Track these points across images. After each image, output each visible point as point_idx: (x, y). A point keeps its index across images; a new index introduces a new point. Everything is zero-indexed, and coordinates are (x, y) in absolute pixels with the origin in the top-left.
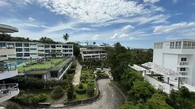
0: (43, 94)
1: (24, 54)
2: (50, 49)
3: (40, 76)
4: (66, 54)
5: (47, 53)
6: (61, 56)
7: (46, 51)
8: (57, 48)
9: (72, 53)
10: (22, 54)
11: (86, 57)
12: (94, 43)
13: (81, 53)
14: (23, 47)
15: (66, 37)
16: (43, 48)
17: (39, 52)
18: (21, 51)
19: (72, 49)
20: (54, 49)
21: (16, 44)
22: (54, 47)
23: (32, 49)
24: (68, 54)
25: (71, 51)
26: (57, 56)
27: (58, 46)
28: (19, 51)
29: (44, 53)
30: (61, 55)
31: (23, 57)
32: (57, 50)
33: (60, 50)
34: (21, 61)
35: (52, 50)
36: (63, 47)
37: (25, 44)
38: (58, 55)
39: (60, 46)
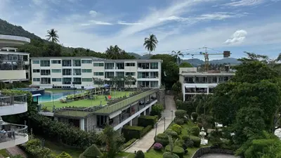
0: (67, 154)
1: (73, 81)
2: (115, 70)
3: (76, 122)
4: (144, 82)
5: (108, 79)
6: (132, 86)
7: (108, 75)
8: (127, 69)
9: (158, 79)
10: (70, 79)
11: (192, 90)
12: (227, 54)
13: (181, 80)
14: (72, 67)
15: (150, 43)
16: (102, 69)
17: (95, 77)
18: (70, 74)
19: (159, 70)
20: (121, 70)
21: (63, 61)
22: (121, 66)
23: (85, 71)
24: (148, 82)
25: (155, 74)
26: (126, 86)
27: (128, 65)
28: (67, 74)
29: (103, 78)
30: (134, 83)
31: (71, 86)
32: (127, 74)
33: (132, 74)
34: (67, 91)
35: (118, 73)
36: (140, 65)
37: (76, 61)
38: (128, 83)
39: (133, 65)
